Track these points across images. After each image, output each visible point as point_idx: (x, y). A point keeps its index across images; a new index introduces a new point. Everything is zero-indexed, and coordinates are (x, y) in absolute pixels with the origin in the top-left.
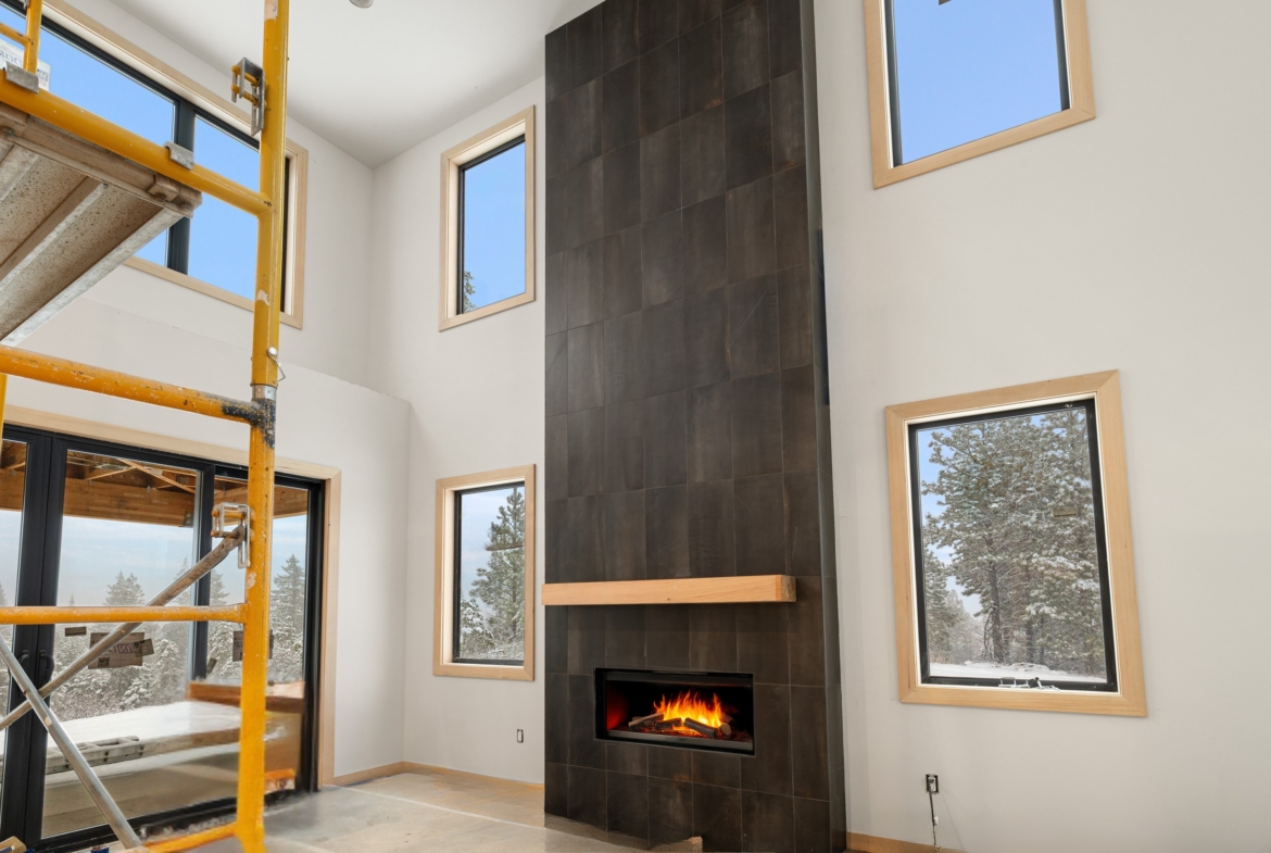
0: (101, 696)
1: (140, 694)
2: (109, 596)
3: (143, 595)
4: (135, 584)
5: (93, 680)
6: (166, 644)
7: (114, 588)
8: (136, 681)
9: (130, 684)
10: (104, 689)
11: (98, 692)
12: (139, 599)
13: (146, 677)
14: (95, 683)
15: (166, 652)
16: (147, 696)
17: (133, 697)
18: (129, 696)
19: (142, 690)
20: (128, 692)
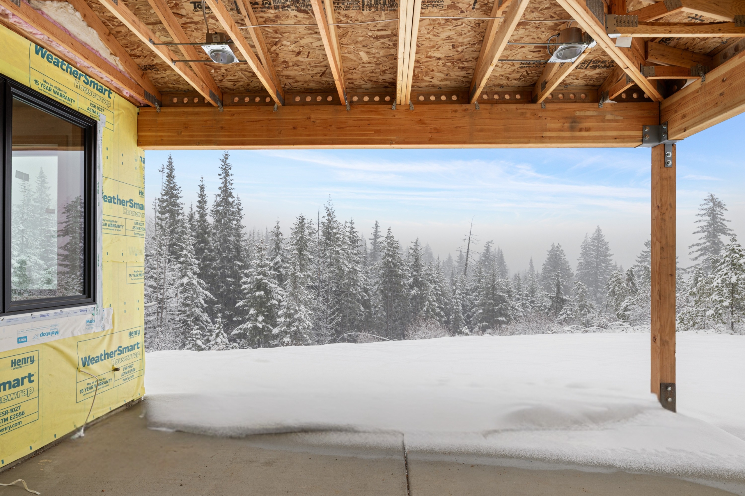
0: (547, 313)
1: (568, 315)
2: (548, 256)
3: (565, 255)
4: (561, 249)
5: (544, 304)
6: (580, 285)
7: (550, 252)
8: (565, 307)
9: (562, 308)
10: (549, 309)
11: (546, 311)
12: (563, 258)
13: (570, 304)
14: (544, 306)
15: (581, 290)
16: (571, 316)
17: (565, 316)
18: (562, 315)
19: (569, 312)
20: (561, 313)
